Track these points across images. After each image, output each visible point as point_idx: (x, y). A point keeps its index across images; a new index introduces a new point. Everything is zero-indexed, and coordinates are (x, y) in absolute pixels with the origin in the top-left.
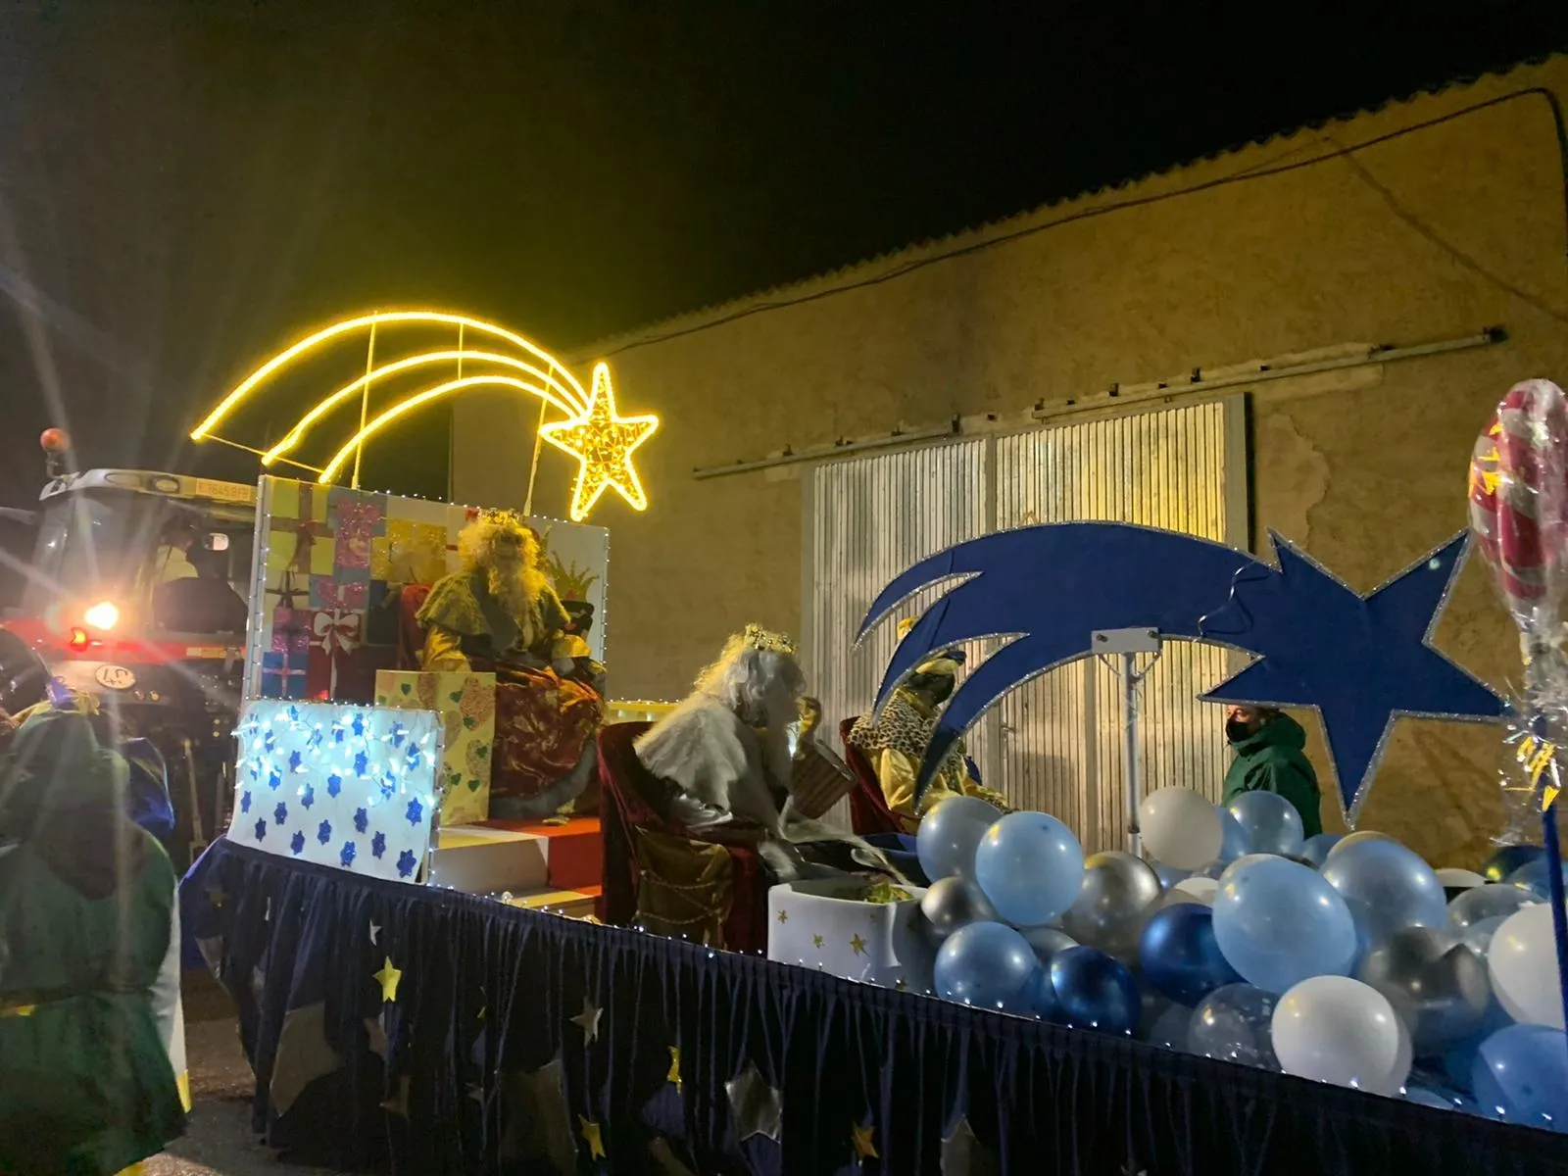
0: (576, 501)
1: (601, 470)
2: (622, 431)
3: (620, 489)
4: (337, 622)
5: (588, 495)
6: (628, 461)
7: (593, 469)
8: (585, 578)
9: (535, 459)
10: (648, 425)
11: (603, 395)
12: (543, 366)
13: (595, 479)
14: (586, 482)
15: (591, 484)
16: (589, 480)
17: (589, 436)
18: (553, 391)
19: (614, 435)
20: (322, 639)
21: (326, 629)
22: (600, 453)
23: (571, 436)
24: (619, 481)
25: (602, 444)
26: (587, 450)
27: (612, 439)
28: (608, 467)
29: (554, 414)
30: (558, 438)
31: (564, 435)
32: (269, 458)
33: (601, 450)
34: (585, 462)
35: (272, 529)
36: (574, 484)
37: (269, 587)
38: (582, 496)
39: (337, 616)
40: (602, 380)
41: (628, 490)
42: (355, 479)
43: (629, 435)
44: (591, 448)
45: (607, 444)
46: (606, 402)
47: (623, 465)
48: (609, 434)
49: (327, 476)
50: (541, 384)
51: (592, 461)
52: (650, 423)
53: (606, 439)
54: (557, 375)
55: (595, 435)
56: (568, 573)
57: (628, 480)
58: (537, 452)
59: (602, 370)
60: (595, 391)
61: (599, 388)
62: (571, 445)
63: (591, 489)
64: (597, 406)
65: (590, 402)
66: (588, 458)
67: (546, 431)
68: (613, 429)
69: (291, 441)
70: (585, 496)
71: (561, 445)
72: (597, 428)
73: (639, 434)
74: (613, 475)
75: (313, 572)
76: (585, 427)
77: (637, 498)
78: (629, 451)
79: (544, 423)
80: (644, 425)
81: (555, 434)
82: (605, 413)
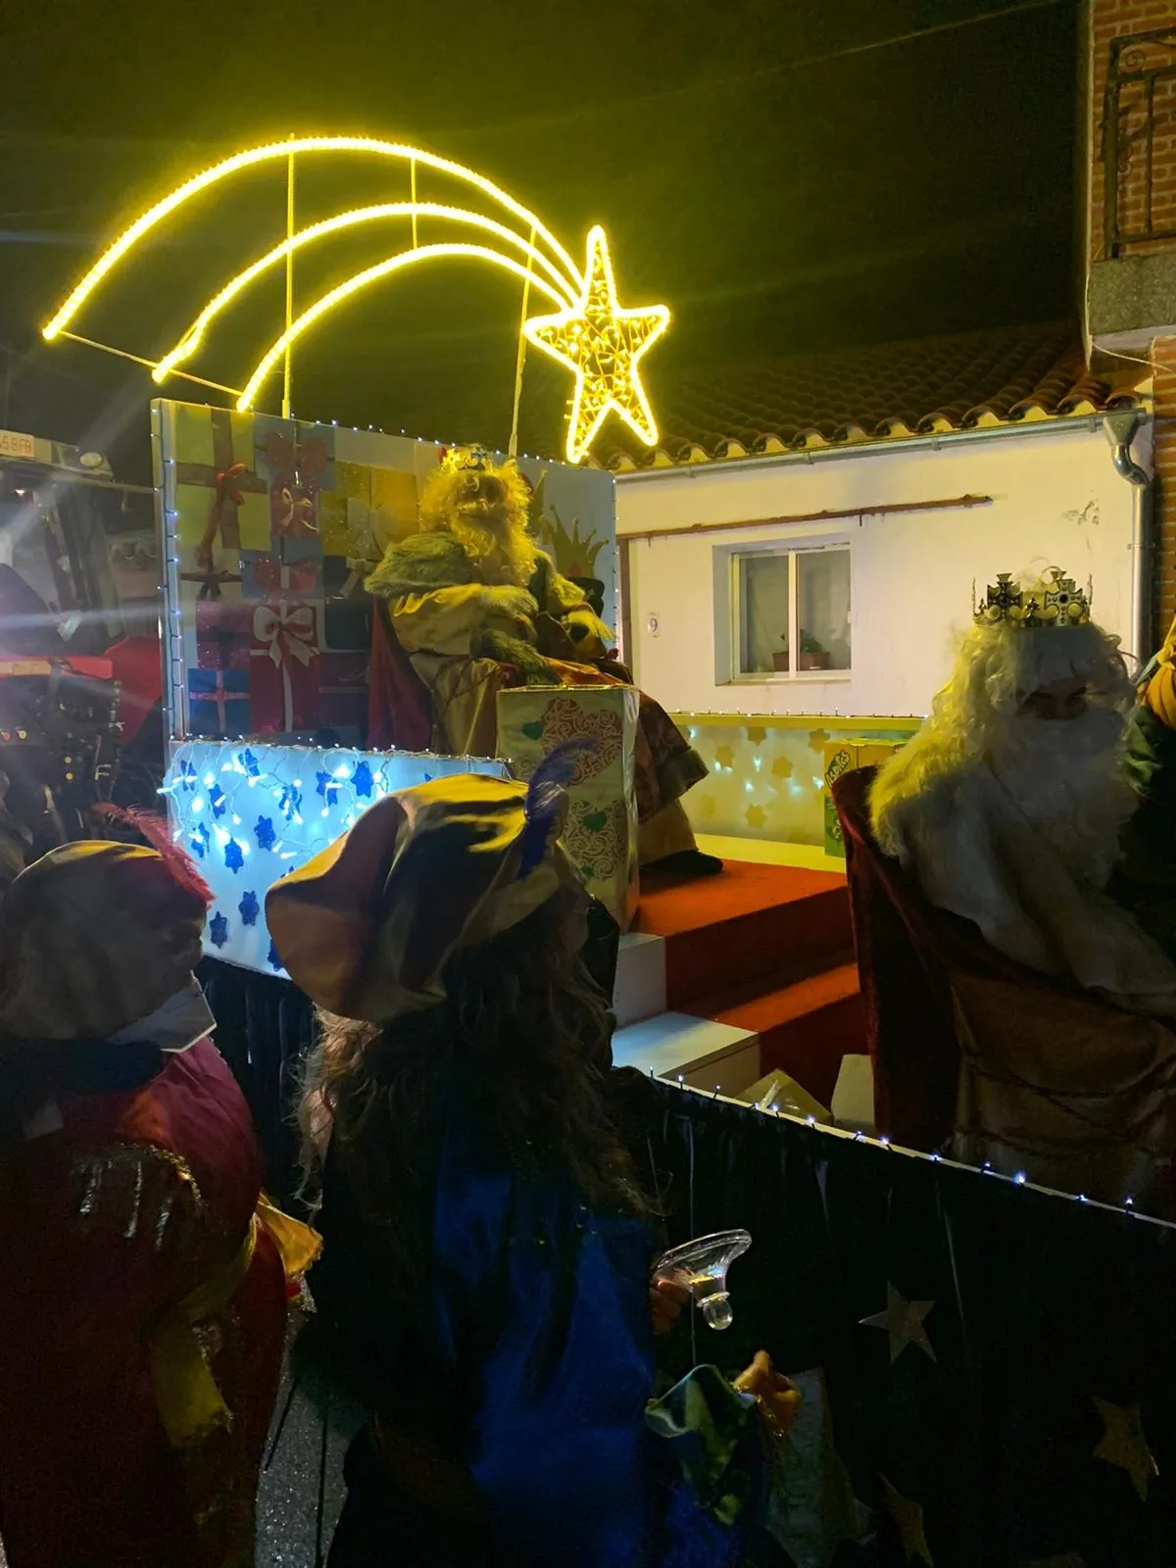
0: (572, 434)
1: (601, 387)
2: (625, 331)
3: (626, 415)
4: (285, 621)
5: (587, 424)
6: (634, 374)
7: (593, 387)
8: (592, 543)
9: (519, 371)
10: (658, 319)
11: (600, 276)
12: (523, 230)
13: (595, 401)
14: (583, 406)
15: (590, 408)
16: (587, 402)
17: (586, 337)
18: (537, 269)
19: (618, 335)
20: (267, 646)
21: (270, 627)
22: (599, 362)
23: (562, 336)
24: (624, 404)
25: (601, 349)
26: (584, 358)
27: (614, 343)
28: (610, 384)
29: (541, 305)
30: (546, 339)
31: (555, 336)
32: (162, 370)
33: (602, 356)
34: (581, 375)
35: (179, 481)
36: (569, 411)
37: (188, 571)
38: (579, 427)
39: (284, 611)
40: (598, 253)
41: (636, 416)
42: (286, 404)
43: (634, 336)
44: (588, 355)
45: (609, 350)
46: (605, 285)
47: (628, 380)
48: (611, 334)
49: (245, 400)
50: (520, 257)
51: (591, 374)
52: (658, 318)
53: (607, 342)
54: (541, 245)
55: (593, 335)
56: (571, 538)
57: (634, 403)
58: (521, 360)
59: (597, 237)
60: (591, 269)
61: (596, 264)
62: (563, 350)
63: (591, 417)
64: (593, 292)
65: (585, 283)
66: (585, 371)
67: (532, 330)
68: (615, 327)
69: (189, 346)
70: (583, 425)
71: (550, 350)
72: (595, 326)
73: (646, 334)
74: (617, 394)
75: (244, 546)
76: (580, 323)
77: (646, 428)
78: (636, 357)
79: (528, 317)
80: (654, 319)
81: (543, 334)
82: (605, 301)
